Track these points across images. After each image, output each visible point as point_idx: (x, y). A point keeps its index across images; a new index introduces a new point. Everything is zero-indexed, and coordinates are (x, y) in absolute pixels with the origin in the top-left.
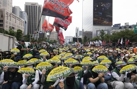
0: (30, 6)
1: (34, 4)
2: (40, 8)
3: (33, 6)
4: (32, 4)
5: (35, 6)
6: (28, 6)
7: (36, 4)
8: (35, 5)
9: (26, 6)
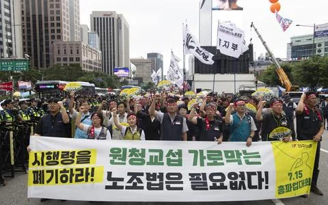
0: (101, 18)
1: (109, 15)
2: (120, 21)
3: (107, 18)
4: (105, 15)
5: (110, 18)
6: (98, 18)
7: (112, 13)
8: (112, 17)
9: (95, 18)
